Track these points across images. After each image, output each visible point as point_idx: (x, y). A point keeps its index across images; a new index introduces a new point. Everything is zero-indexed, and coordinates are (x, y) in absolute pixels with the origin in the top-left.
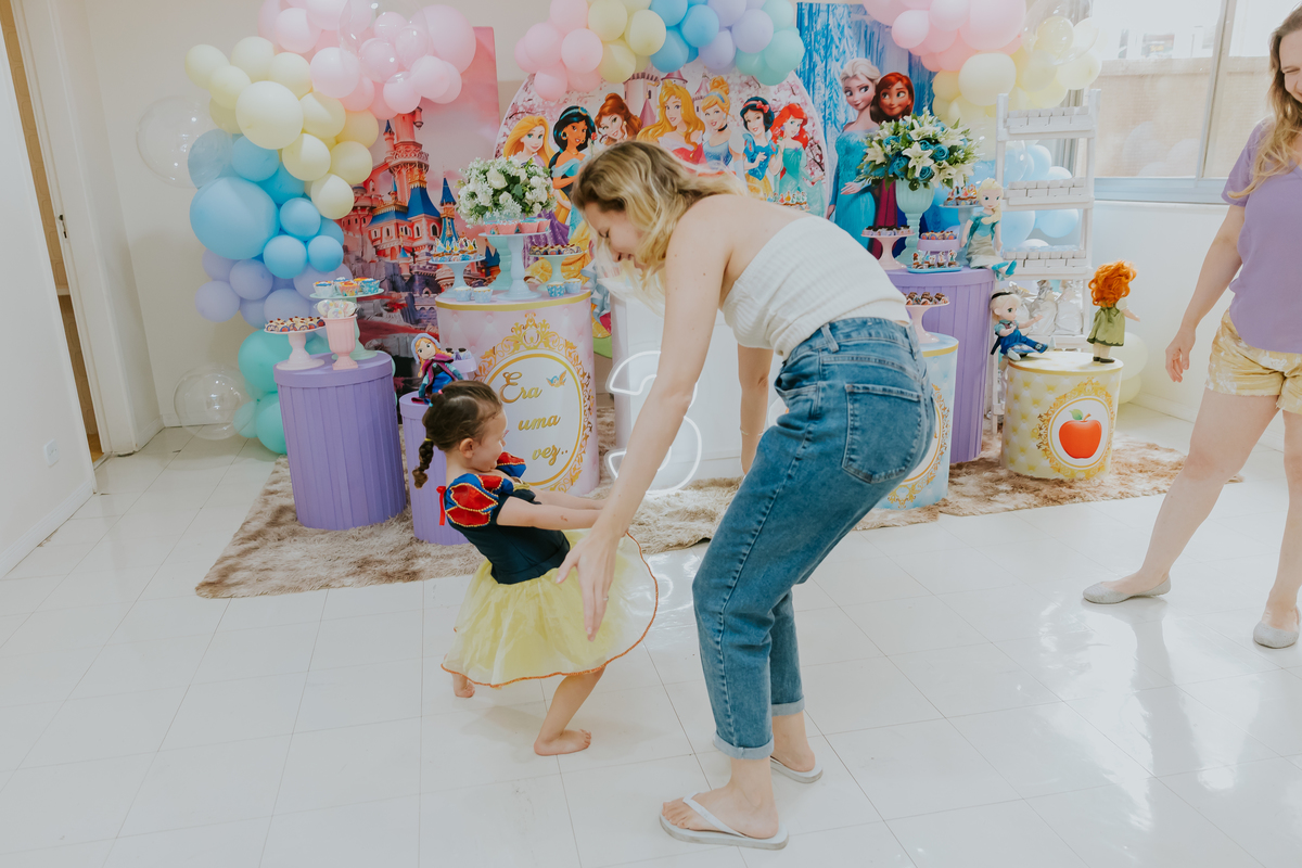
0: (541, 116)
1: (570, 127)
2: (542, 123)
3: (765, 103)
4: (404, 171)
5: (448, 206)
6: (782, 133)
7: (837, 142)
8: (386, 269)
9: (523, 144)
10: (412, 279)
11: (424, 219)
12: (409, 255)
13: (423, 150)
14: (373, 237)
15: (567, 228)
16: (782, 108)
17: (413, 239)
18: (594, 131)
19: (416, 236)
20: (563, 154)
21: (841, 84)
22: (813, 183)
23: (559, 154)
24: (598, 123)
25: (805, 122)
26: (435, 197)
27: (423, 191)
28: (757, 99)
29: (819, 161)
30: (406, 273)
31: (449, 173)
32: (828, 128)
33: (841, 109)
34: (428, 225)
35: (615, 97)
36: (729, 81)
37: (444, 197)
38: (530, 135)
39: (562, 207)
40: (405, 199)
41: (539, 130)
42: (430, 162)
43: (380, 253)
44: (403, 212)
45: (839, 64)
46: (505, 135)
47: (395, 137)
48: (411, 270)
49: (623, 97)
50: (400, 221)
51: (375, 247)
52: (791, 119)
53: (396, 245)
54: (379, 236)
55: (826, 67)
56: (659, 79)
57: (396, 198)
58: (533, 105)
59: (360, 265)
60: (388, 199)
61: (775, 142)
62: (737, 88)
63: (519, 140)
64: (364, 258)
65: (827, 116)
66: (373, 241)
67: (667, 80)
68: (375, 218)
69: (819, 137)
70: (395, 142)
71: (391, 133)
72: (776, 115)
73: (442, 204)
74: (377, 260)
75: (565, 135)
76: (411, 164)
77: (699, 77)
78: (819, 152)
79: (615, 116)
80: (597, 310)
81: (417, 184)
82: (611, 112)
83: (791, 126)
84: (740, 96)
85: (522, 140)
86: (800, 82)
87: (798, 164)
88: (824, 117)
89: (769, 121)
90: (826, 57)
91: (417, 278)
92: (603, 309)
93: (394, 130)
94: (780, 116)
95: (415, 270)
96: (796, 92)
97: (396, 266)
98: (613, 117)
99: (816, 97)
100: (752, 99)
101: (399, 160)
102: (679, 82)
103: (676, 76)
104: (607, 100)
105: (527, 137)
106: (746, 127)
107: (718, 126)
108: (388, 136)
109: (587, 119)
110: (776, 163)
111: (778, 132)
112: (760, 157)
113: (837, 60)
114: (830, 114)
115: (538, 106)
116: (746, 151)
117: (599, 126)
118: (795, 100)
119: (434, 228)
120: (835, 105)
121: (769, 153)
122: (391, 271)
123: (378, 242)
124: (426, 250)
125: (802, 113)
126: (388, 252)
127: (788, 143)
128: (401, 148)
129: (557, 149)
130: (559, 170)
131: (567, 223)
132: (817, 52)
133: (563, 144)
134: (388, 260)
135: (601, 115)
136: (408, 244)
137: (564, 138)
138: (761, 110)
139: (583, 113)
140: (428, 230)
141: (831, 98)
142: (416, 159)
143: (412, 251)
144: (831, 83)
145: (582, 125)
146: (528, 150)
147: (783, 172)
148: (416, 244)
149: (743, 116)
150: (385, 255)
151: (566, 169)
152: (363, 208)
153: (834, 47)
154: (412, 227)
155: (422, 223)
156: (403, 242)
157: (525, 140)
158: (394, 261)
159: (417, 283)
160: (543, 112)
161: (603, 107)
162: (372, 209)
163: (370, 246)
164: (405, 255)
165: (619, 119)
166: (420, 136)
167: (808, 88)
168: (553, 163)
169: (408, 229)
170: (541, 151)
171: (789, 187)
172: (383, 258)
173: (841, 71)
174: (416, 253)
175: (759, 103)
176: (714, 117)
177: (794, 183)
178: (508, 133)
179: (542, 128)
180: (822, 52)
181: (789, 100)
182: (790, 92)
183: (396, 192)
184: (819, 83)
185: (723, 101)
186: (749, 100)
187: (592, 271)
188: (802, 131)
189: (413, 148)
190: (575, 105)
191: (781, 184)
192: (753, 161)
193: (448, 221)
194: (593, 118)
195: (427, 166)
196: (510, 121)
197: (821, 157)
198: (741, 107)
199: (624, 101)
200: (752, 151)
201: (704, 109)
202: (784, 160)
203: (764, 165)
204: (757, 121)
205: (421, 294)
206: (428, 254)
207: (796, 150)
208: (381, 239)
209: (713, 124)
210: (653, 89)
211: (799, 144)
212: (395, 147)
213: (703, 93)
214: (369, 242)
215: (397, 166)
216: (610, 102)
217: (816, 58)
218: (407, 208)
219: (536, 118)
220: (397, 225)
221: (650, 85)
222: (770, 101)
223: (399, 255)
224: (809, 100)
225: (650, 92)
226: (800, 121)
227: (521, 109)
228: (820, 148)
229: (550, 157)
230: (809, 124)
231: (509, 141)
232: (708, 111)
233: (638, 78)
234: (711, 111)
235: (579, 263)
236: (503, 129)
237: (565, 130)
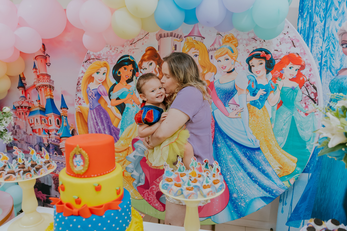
0: (105, 61)
1: (123, 68)
2: (105, 65)
3: (267, 52)
4: (42, 89)
5: (64, 110)
6: (281, 76)
7: (331, 83)
8: (37, 139)
9: (93, 77)
10: (49, 146)
11: (53, 116)
12: (47, 133)
13: (51, 78)
14: (31, 123)
15: (119, 130)
16: (282, 56)
17: (48, 125)
18: (138, 71)
19: (50, 124)
20: (118, 85)
21: (338, 38)
22: (306, 114)
23: (115, 84)
24: (140, 66)
25: (303, 67)
26: (58, 104)
27: (52, 100)
28: (261, 50)
29: (313, 96)
30: (46, 142)
31: (64, 92)
32: (323, 72)
33: (337, 58)
34: (55, 119)
35: (152, 49)
36: (239, 37)
37: (62, 104)
38: (98, 73)
39: (116, 117)
40: (44, 104)
41: (103, 69)
42: (55, 85)
43: (34, 131)
44: (43, 111)
45: (337, 23)
46: (83, 72)
47: (38, 71)
48: (48, 141)
49: (157, 49)
50: (42, 116)
51: (32, 127)
52: (290, 65)
53: (41, 127)
54: (33, 122)
55: (325, 25)
56: (183, 36)
57: (40, 103)
58: (100, 54)
59: (26, 135)
60: (36, 104)
61: (275, 82)
62: (245, 42)
63: (91, 76)
64: (27, 132)
65: (323, 63)
66: (31, 125)
67: (188, 38)
68: (31, 113)
69: (316, 79)
70: (38, 74)
71: (36, 69)
72: (277, 62)
73: (61, 109)
74: (32, 134)
75: (119, 73)
76: (46, 86)
77: (214, 35)
78: (315, 91)
79: (152, 61)
80: (135, 182)
81: (49, 97)
82: (149, 59)
83: (289, 71)
84: (247, 48)
85: (93, 76)
86: (300, 37)
87: (293, 99)
88: (320, 64)
89: (270, 66)
90: (325, 17)
91: (51, 146)
92: (139, 182)
93: (37, 67)
94: (280, 63)
95: (50, 142)
96: (297, 44)
97: (41, 138)
98: (150, 63)
99: (314, 48)
100: (257, 50)
101: (40, 83)
102: (198, 39)
103: (196, 34)
104: (146, 51)
105: (96, 74)
106: (251, 71)
107: (227, 69)
108: (34, 70)
109: (133, 63)
110: (274, 97)
111: (277, 73)
112: (261, 92)
113: (336, 20)
114: (326, 62)
115: (104, 55)
116: (249, 88)
117: (141, 68)
118: (293, 50)
119: (58, 120)
120: (332, 55)
121: (268, 90)
122: (39, 141)
123: (33, 126)
124: (54, 132)
125: (301, 61)
126: (37, 131)
127: (285, 83)
128: (41, 77)
129: (114, 81)
130: (115, 94)
131: (119, 127)
132: (317, 14)
133: (118, 79)
134: (37, 135)
135: (142, 61)
136: (46, 128)
137: (119, 75)
138: (264, 58)
139: (132, 60)
140: (55, 121)
141: (328, 50)
142: (48, 83)
143: (48, 132)
144: (329, 38)
145: (130, 67)
146: (96, 81)
147: (280, 104)
148: (50, 128)
149: (248, 63)
150: (36, 132)
151: (120, 94)
152: (25, 107)
153: (334, 9)
154: (47, 119)
155: (52, 117)
156: (44, 126)
157: (95, 75)
158: (40, 136)
159: (51, 148)
160: (107, 59)
161: (144, 55)
162: (29, 108)
163: (29, 127)
164: (45, 134)
165: (154, 64)
166: (50, 71)
167: (307, 42)
168: (111, 90)
169: (46, 120)
170: (104, 82)
171: (285, 116)
172: (35, 134)
173: (339, 28)
174: (50, 133)
175: (262, 53)
176: (224, 63)
177: (289, 112)
178: (84, 71)
179: (105, 69)
180: (322, 14)
181: (289, 51)
182: (290, 45)
183: (39, 100)
184: (318, 37)
185: (233, 52)
186: (254, 51)
187: (134, 158)
188: (299, 74)
189: (46, 77)
190: (127, 54)
191: (277, 113)
192: (254, 95)
193: (64, 118)
194: (137, 62)
195: (53, 87)
196: (85, 64)
197: (316, 95)
198: (247, 56)
199: (158, 52)
200: (255, 87)
201: (217, 57)
202: (281, 95)
203: (264, 98)
204: (259, 66)
205: (53, 154)
206: (55, 134)
207: (293, 89)
208: (34, 124)
209: (224, 68)
210: (178, 44)
211: (295, 85)
212: (38, 76)
213: (216, 46)
214: (29, 125)
215: (39, 87)
216: (149, 52)
217: (316, 18)
218: (45, 109)
219: (102, 62)
220: (41, 117)
221: (176, 41)
222: (272, 51)
223: (42, 133)
224: (308, 49)
225: (176, 46)
226: (298, 67)
227: (92, 57)
228: (315, 88)
229: (110, 86)
230: (307, 69)
231: (85, 76)
232: (220, 59)
233: (168, 36)
234: (222, 59)
235: (125, 152)
236: (82, 69)
237: (120, 70)
